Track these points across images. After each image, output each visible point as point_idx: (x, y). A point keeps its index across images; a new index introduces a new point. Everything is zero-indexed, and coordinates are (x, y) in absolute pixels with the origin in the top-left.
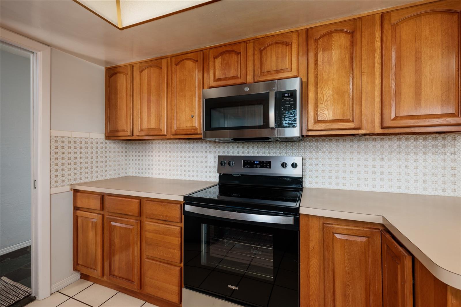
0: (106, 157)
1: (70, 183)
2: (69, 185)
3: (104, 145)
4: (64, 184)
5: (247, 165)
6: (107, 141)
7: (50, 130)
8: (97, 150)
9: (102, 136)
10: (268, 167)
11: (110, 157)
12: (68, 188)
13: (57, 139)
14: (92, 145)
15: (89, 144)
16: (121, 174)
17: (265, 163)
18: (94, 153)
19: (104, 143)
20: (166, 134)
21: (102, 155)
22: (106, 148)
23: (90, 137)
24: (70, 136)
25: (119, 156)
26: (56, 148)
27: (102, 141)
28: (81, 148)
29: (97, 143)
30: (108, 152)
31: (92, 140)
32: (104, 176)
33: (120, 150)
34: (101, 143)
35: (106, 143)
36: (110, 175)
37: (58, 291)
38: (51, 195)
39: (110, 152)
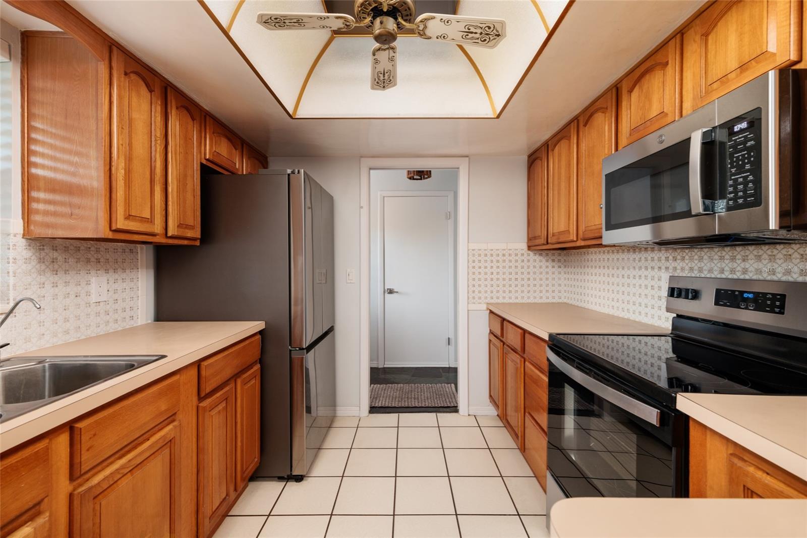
0: (529, 273)
1: (487, 301)
2: (485, 303)
3: (525, 258)
4: (481, 301)
5: (725, 301)
6: (529, 252)
7: (468, 242)
8: (517, 264)
9: (524, 246)
10: (777, 310)
11: (535, 273)
12: (484, 307)
13: (475, 252)
14: (511, 258)
15: (507, 256)
16: (550, 298)
17: (769, 299)
18: (513, 268)
19: (526, 255)
20: (575, 239)
21: (523, 270)
22: (528, 261)
23: (508, 248)
24: (486, 249)
25: (547, 273)
26: (474, 262)
27: (523, 252)
28: (498, 261)
29: (517, 255)
30: (532, 267)
31: (511, 252)
32: (526, 299)
33: (550, 264)
34: (522, 255)
35: (529, 255)
36: (535, 298)
37: (475, 416)
38: (468, 310)
39: (535, 267)
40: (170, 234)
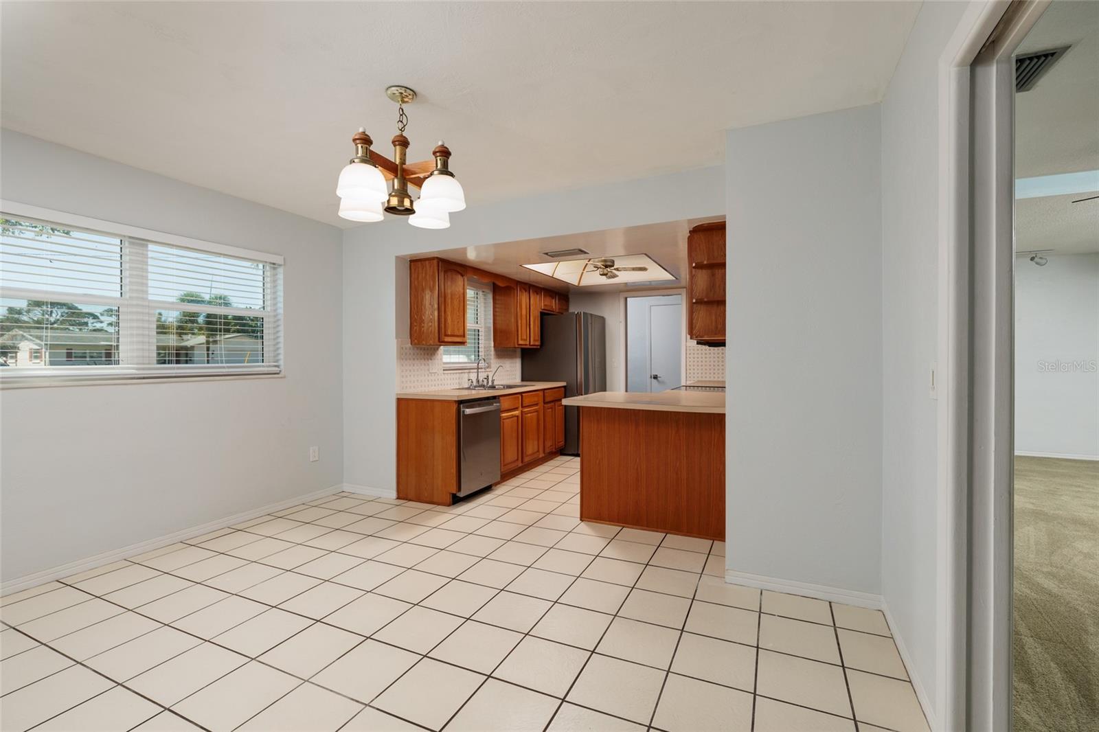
40: (531, 344)
